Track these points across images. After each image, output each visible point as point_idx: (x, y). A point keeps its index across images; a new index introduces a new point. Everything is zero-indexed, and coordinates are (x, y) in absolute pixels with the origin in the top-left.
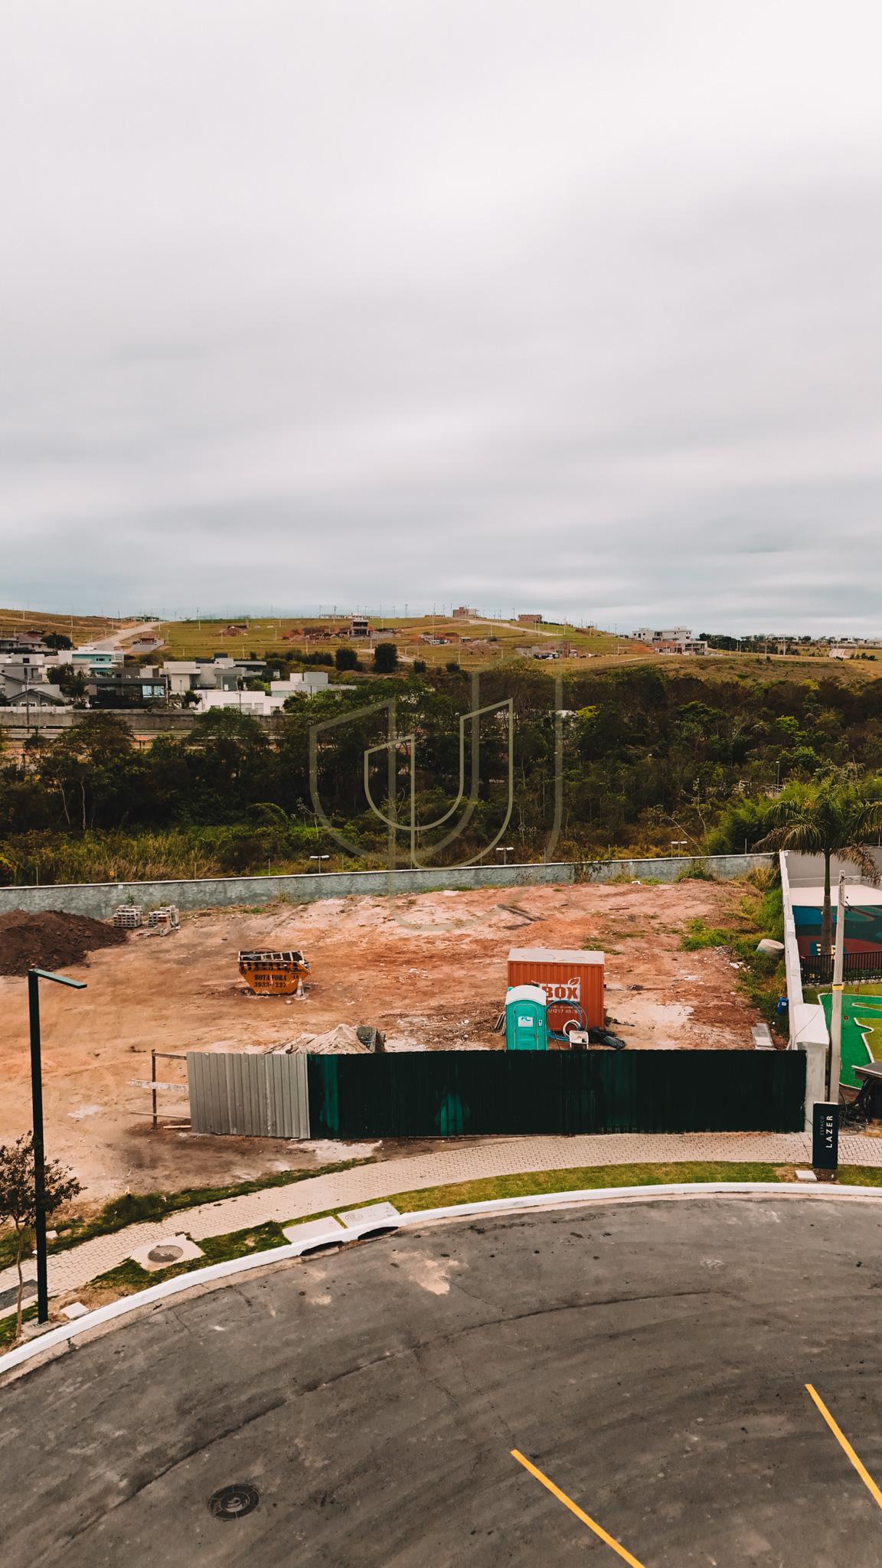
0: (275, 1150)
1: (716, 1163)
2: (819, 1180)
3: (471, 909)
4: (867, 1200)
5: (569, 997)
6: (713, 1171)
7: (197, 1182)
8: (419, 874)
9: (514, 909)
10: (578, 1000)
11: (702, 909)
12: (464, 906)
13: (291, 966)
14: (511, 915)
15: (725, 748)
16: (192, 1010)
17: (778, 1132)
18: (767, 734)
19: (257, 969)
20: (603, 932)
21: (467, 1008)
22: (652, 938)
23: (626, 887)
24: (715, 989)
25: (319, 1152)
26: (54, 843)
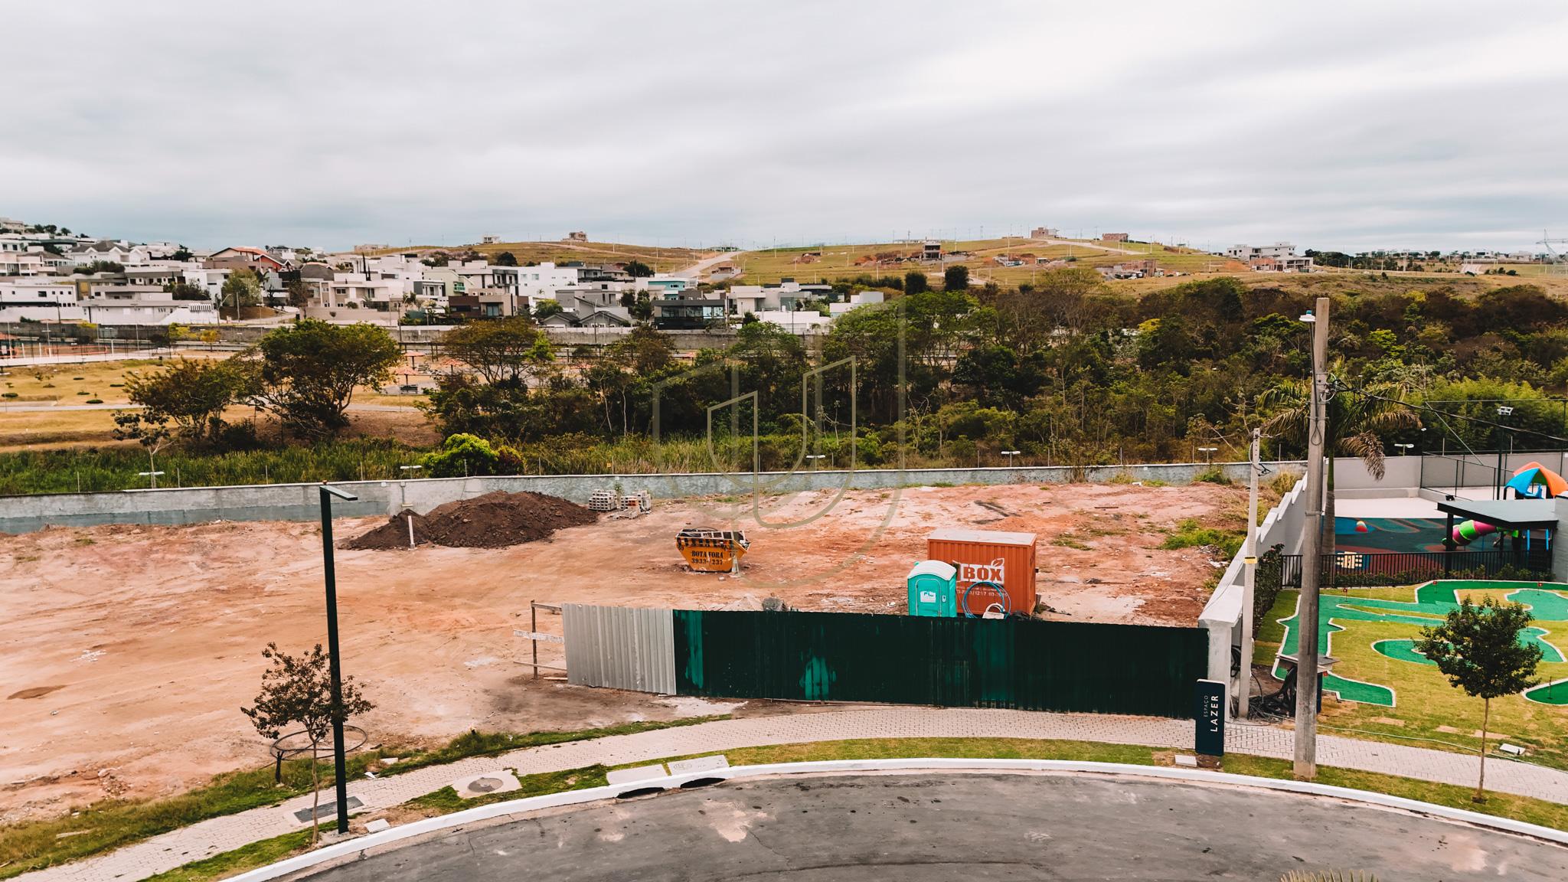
0: (638, 703)
1: (1090, 743)
2: (1199, 766)
3: (945, 504)
4: (1251, 790)
5: (993, 579)
6: (1083, 750)
7: (548, 726)
8: (912, 475)
9: (990, 505)
10: (1002, 582)
11: (1200, 510)
12: (938, 502)
13: (727, 545)
14: (986, 510)
16: (627, 581)
17: (1175, 718)
18: (1357, 348)
19: (694, 545)
20: (1080, 529)
22: (1133, 536)
23: (1124, 487)
24: (1182, 585)
25: (680, 707)
26: (584, 445)
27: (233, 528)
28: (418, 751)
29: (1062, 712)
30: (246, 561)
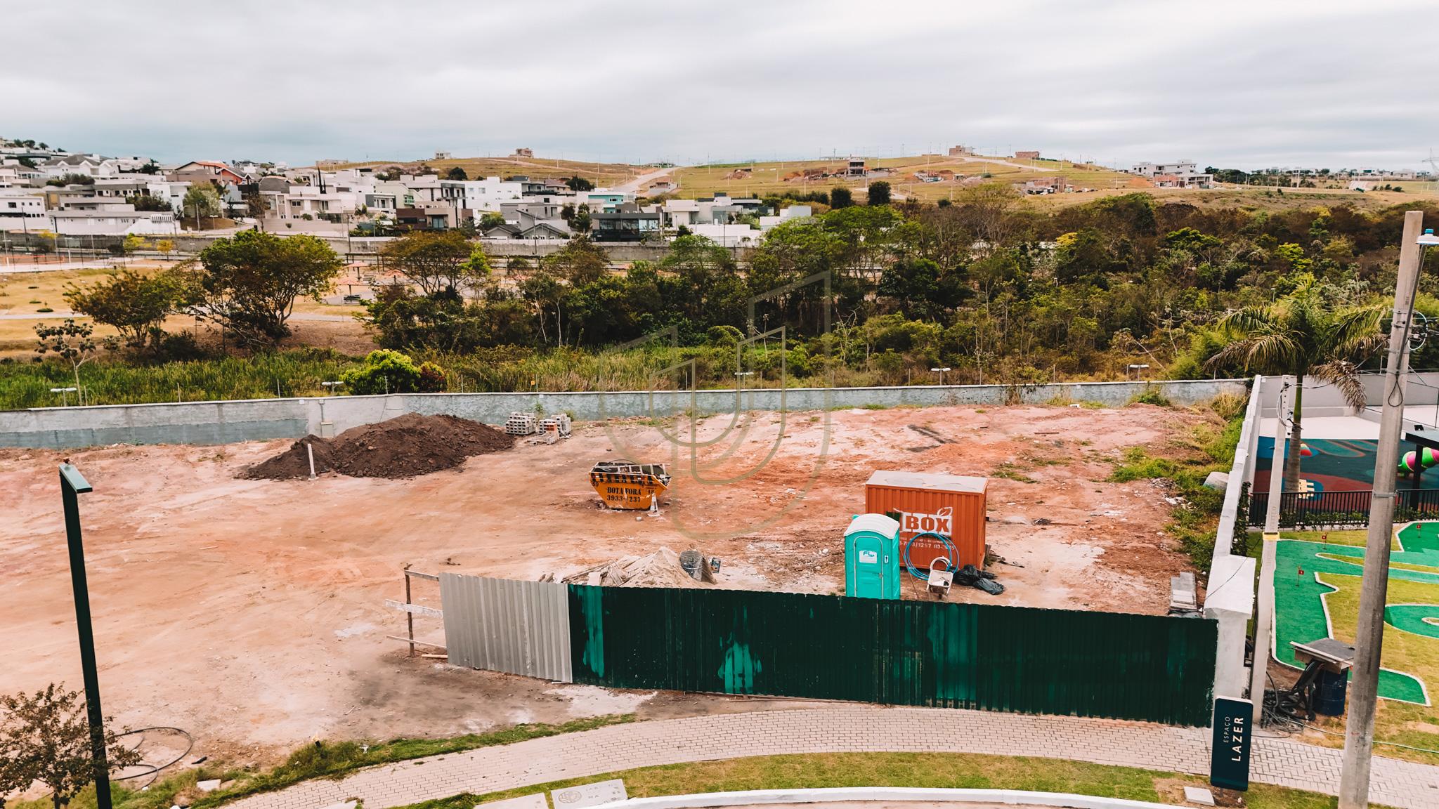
0: (526, 694)
1: (1074, 762)
2: (1217, 804)
3: (877, 429)
5: (939, 530)
6: (1066, 775)
8: (841, 393)
9: (925, 430)
10: (949, 534)
11: (1145, 436)
12: (870, 426)
13: (646, 480)
14: (921, 436)
15: (1217, 276)
16: (536, 522)
17: (1173, 724)
18: (1265, 261)
19: (609, 481)
20: (1021, 458)
21: (833, 535)
22: (1077, 466)
23: (1062, 410)
24: (1139, 528)
25: (575, 701)
26: (516, 357)
27: (129, 453)
28: (247, 769)
29: (1034, 713)
30: (130, 493)
